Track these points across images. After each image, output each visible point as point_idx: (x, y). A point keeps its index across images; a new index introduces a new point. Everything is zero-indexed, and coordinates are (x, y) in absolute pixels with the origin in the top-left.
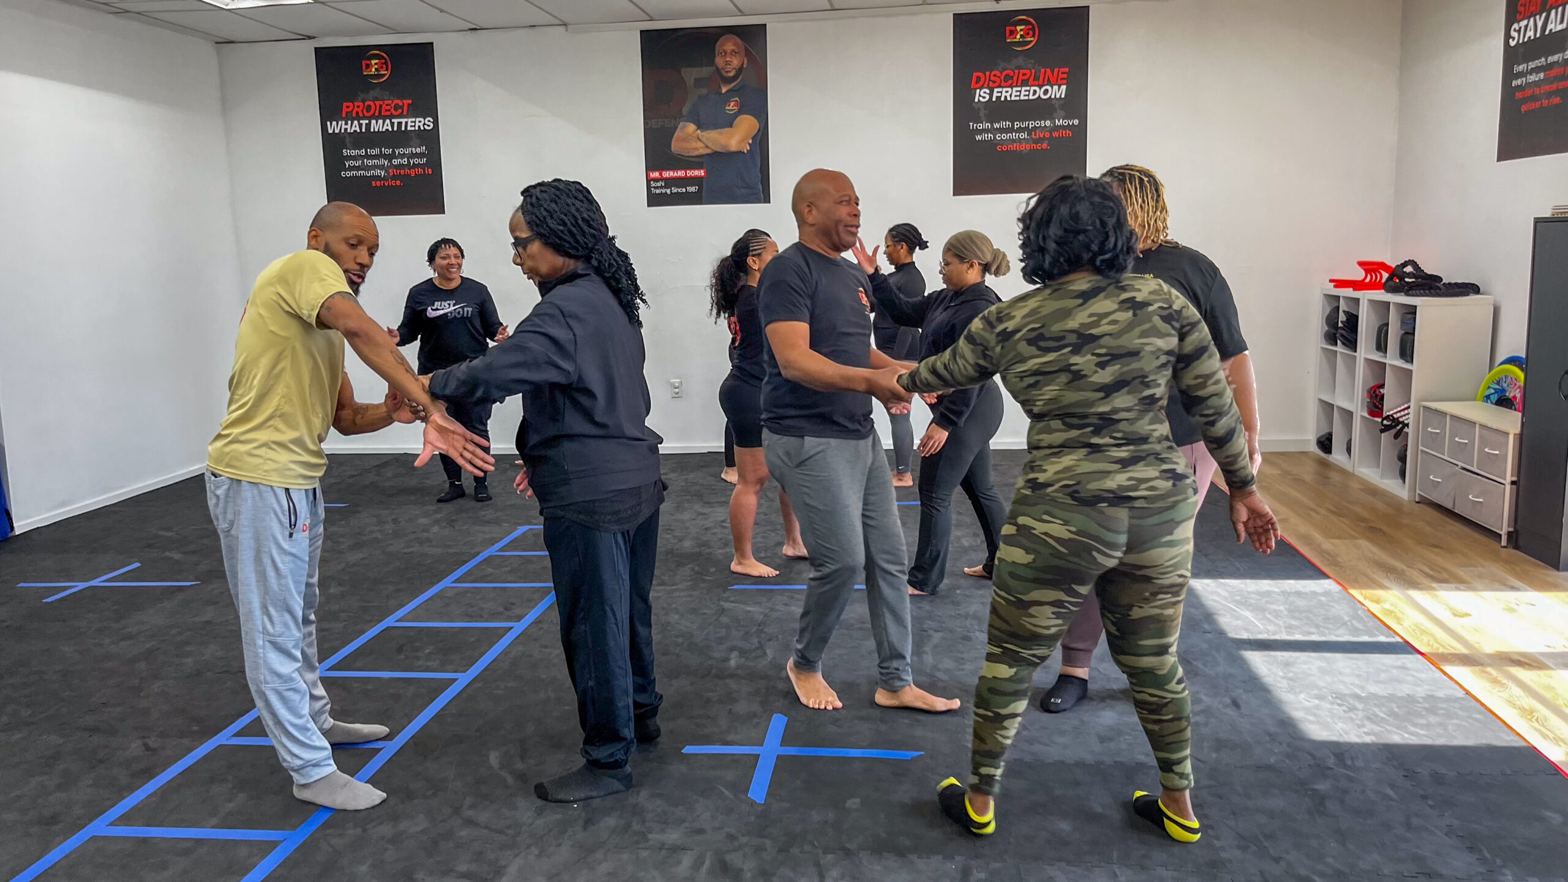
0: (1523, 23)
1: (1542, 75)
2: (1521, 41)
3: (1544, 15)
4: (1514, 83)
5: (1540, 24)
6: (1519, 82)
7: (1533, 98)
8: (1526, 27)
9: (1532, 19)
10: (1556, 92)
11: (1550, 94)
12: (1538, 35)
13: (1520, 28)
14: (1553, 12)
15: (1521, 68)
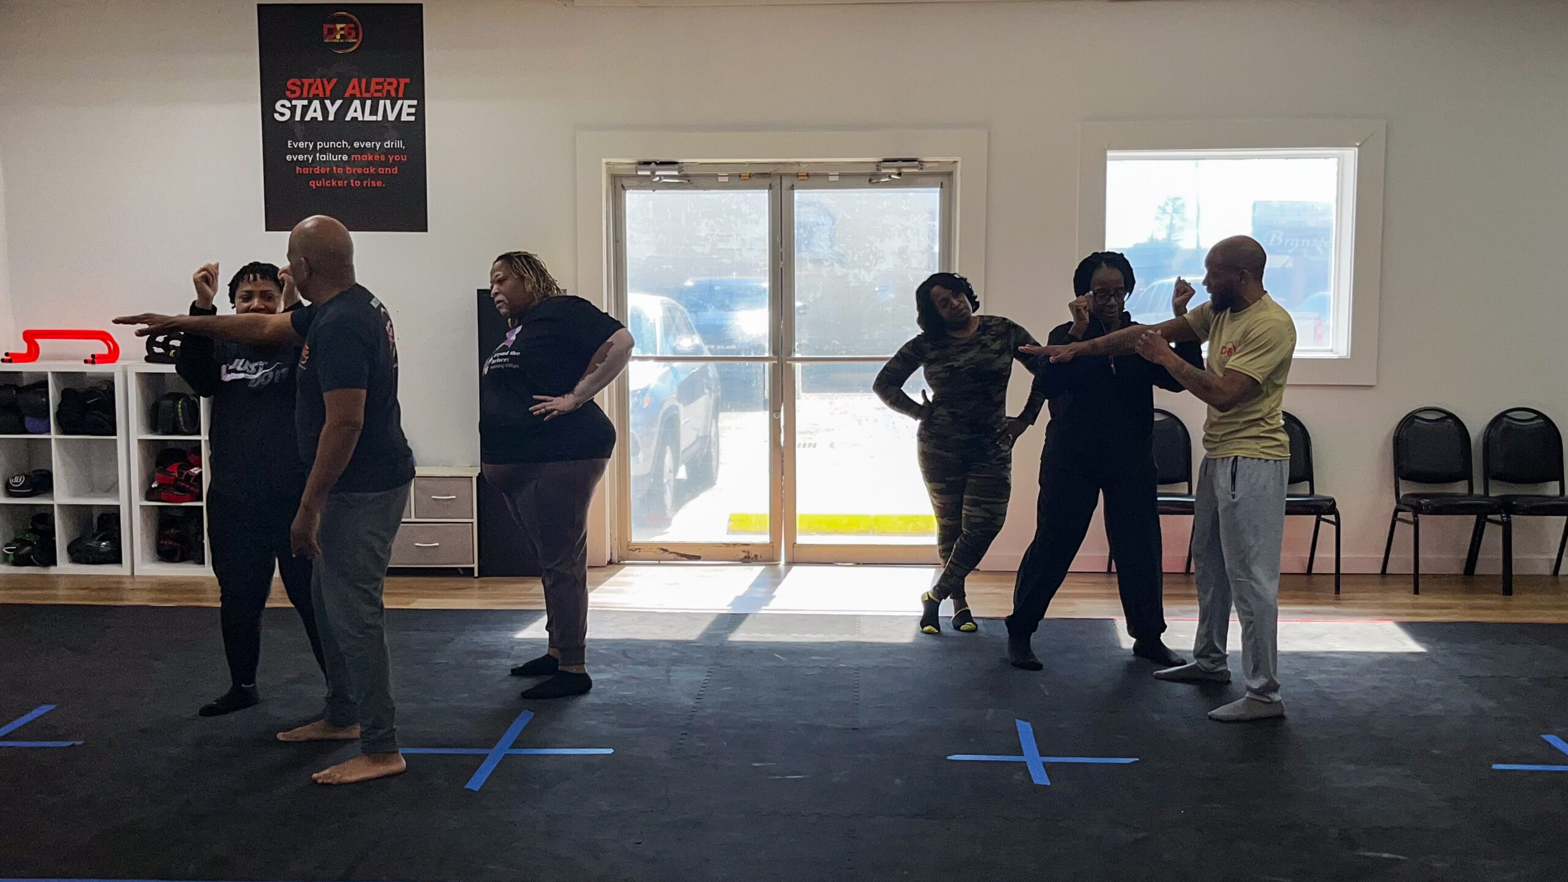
0: (300, 104)
1: (345, 158)
2: (298, 118)
3: (339, 102)
4: (289, 158)
5: (332, 110)
6: (301, 158)
7: (330, 176)
8: (305, 109)
9: (316, 103)
10: (375, 177)
11: (361, 177)
12: (331, 118)
13: (295, 106)
14: (356, 103)
15: (301, 145)
